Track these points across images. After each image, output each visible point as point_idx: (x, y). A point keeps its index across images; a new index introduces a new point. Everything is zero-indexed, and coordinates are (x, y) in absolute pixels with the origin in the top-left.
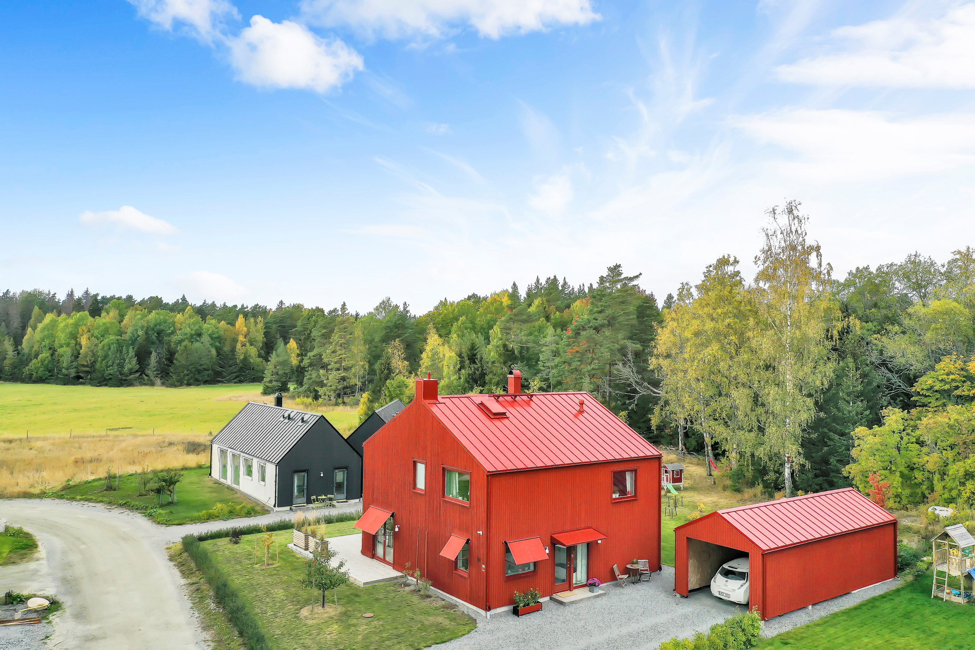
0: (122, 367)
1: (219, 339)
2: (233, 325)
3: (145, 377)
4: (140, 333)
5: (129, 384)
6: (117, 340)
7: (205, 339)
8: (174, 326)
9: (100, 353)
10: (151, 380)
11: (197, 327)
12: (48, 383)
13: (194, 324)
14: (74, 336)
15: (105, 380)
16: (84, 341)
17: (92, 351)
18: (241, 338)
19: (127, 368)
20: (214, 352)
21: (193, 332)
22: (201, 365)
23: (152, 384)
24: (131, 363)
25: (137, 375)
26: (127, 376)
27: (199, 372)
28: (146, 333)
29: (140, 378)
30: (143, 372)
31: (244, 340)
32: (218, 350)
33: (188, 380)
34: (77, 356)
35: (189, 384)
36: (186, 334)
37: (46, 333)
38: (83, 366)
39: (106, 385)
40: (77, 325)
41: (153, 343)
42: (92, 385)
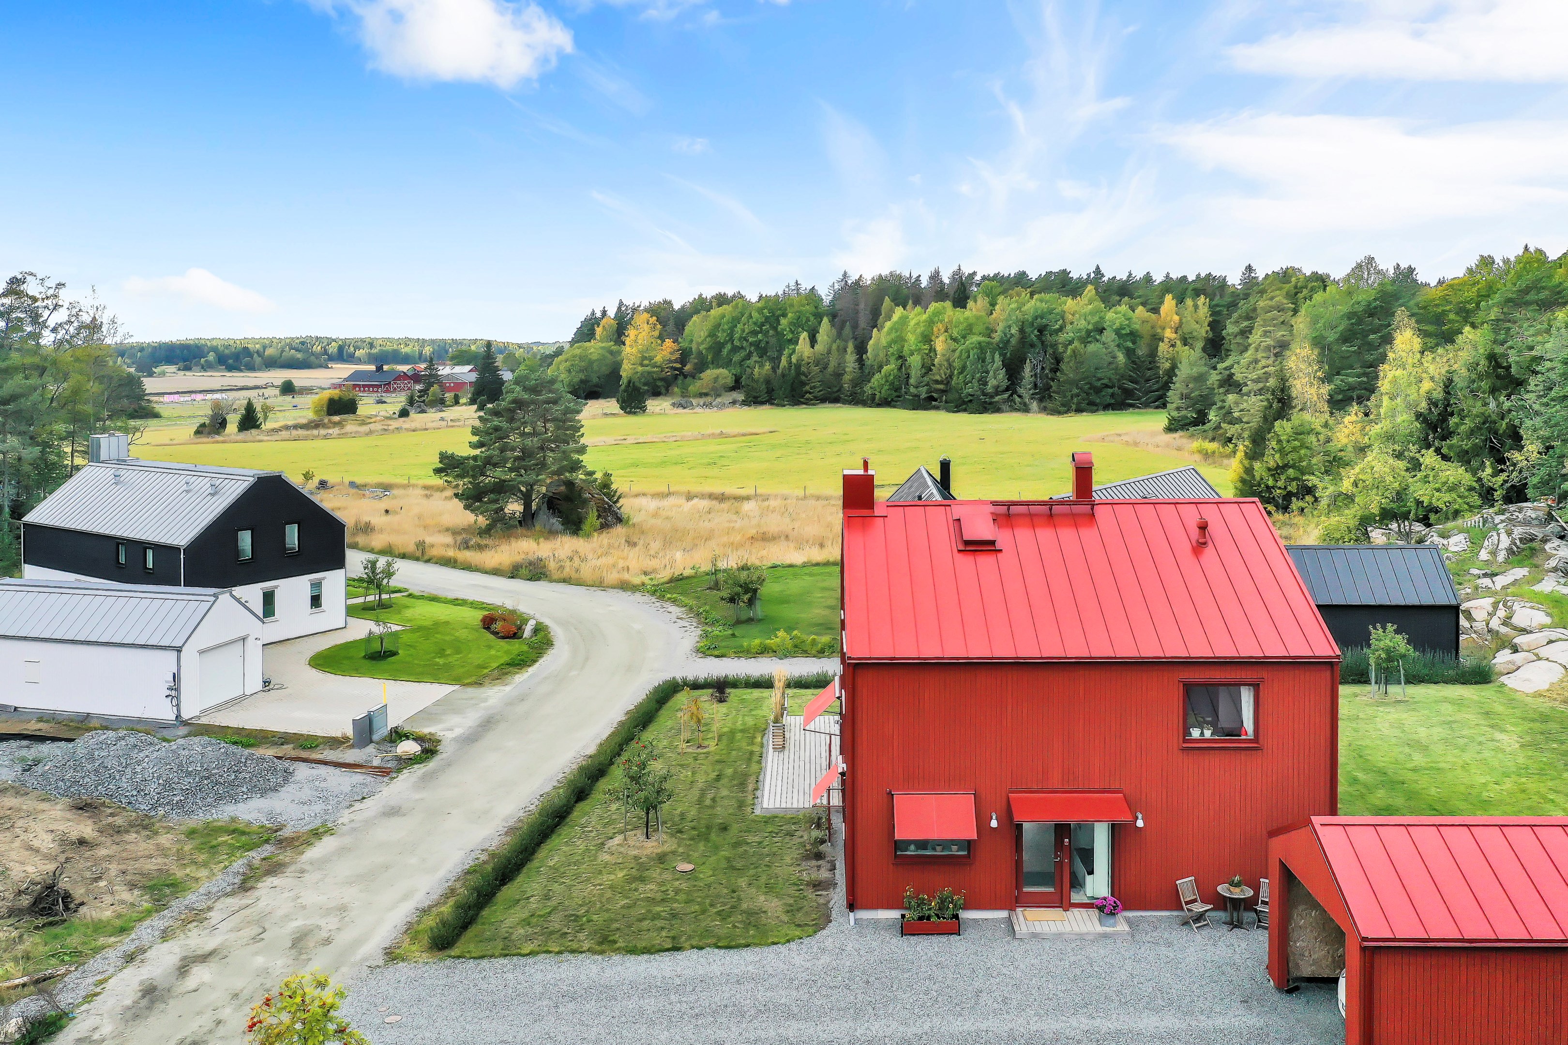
0: (986, 384)
1: (1133, 336)
2: (1155, 310)
3: (1017, 399)
4: (1014, 330)
5: (998, 410)
6: (980, 343)
7: (1109, 336)
8: (1063, 318)
9: (957, 364)
10: (1025, 404)
11: (1096, 319)
12: (894, 407)
13: (1092, 313)
14: (927, 339)
15: (964, 403)
16: (940, 345)
17: (948, 360)
18: (1169, 334)
19: (992, 383)
20: (1121, 358)
21: (1090, 327)
22: (1100, 379)
23: (1026, 409)
24: (997, 377)
25: (1006, 396)
26: (992, 397)
27: (1098, 391)
28: (1022, 331)
29: (1010, 399)
30: (1015, 392)
31: (1174, 336)
32: (1129, 353)
33: (1078, 404)
34: (927, 368)
35: (1079, 410)
36: (1080, 330)
37: (893, 335)
38: (937, 382)
39: (965, 410)
40: (931, 322)
41: (1032, 346)
42: (949, 410)
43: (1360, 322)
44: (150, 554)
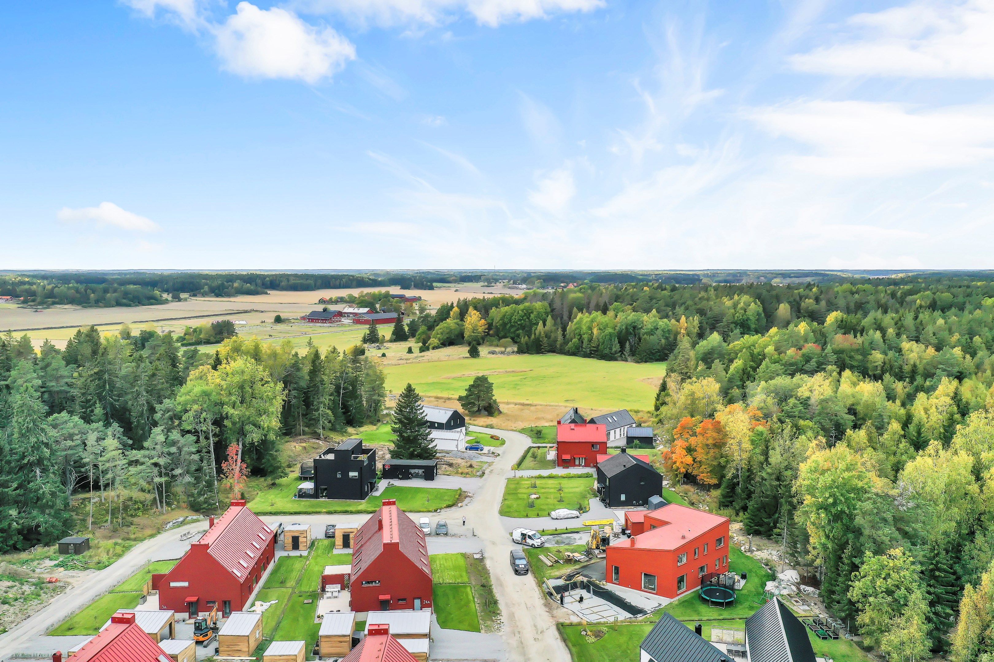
0: (611, 350)
1: (669, 331)
2: (678, 321)
3: (623, 356)
4: (624, 327)
5: (615, 359)
6: (610, 333)
7: (659, 332)
8: (643, 323)
9: (601, 340)
10: (626, 358)
11: (655, 325)
12: (577, 356)
13: (654, 322)
14: (590, 328)
15: (603, 356)
16: (595, 331)
17: (598, 339)
18: (683, 331)
19: (614, 349)
20: (663, 341)
21: (653, 328)
22: (654, 350)
23: (626, 360)
24: (616, 347)
25: (619, 354)
26: (614, 354)
27: (653, 354)
28: (626, 328)
29: (621, 356)
30: (623, 353)
31: (684, 332)
32: (667, 338)
33: (646, 359)
34: (590, 340)
35: (646, 362)
36: (648, 329)
37: (577, 326)
38: (594, 347)
39: (603, 359)
40: (592, 321)
41: (631, 334)
42: (598, 359)
43: (706, 355)
44: (436, 424)
